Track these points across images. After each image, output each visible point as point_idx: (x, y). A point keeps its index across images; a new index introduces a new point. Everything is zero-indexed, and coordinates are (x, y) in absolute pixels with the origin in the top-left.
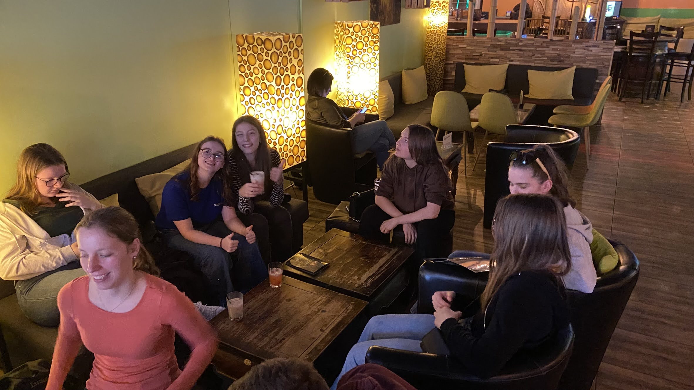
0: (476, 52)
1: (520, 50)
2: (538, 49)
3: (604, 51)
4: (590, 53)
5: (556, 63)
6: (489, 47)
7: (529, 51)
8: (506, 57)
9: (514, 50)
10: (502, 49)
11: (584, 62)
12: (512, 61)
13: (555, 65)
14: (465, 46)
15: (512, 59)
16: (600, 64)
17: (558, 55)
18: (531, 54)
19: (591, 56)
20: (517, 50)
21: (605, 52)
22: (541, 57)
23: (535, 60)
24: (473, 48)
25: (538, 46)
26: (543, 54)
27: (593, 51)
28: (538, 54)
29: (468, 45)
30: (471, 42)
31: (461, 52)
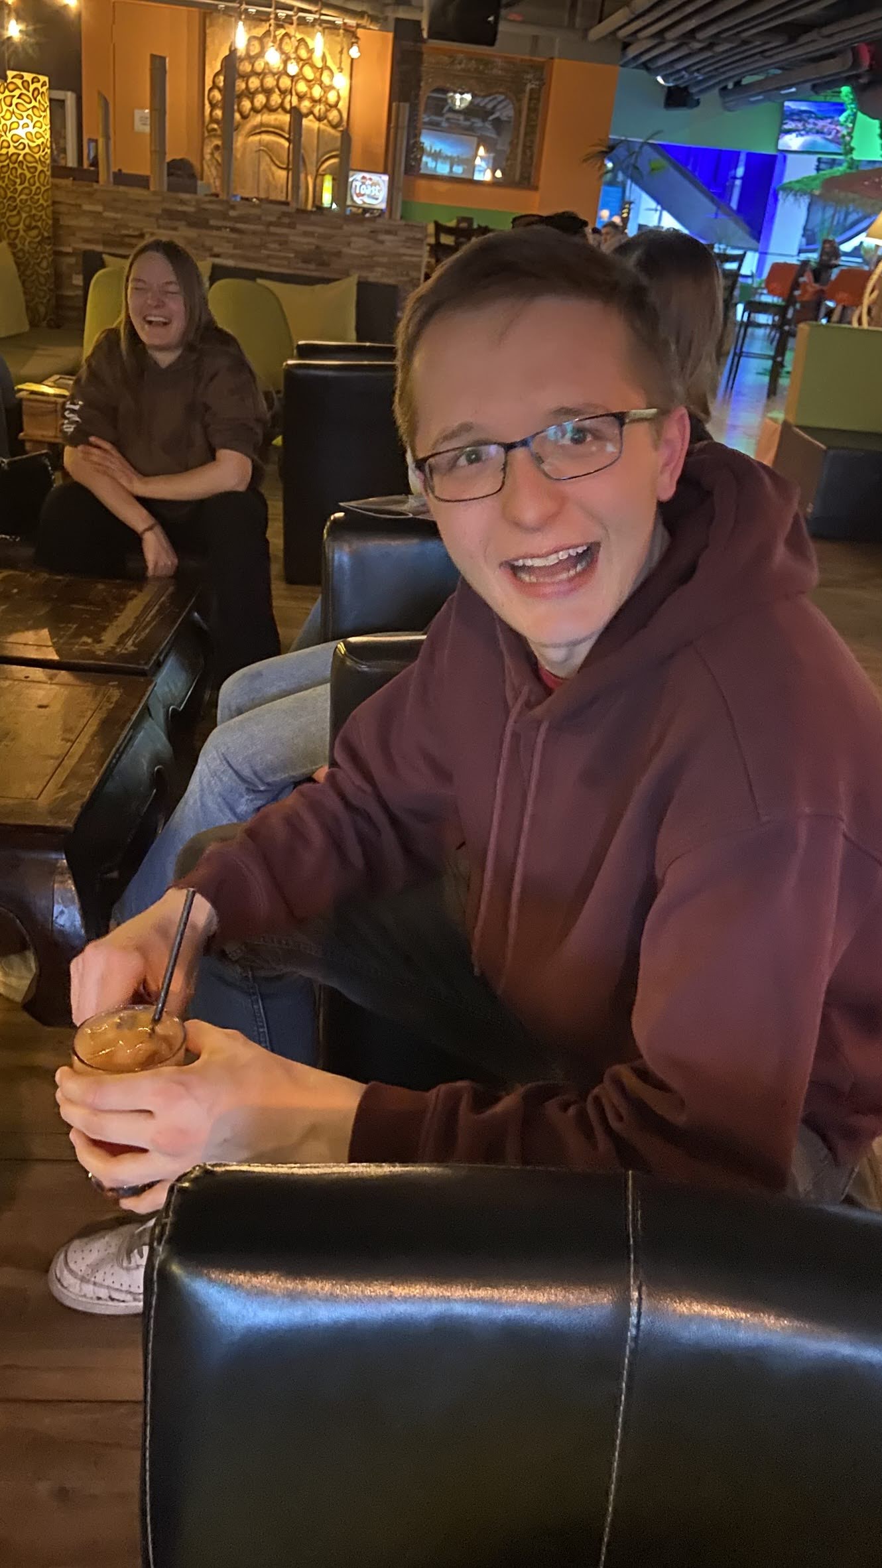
0: (127, 227)
1: (233, 230)
2: (273, 229)
3: (408, 244)
4: (380, 248)
5: (312, 266)
6: (158, 217)
7: (254, 233)
8: (203, 246)
9: (219, 228)
10: (191, 225)
11: (370, 267)
12: (217, 256)
13: (312, 270)
14: (99, 208)
15: (216, 250)
16: (402, 275)
17: (318, 247)
18: (257, 241)
19: (384, 254)
20: (226, 228)
21: (409, 247)
22: (280, 251)
23: (269, 257)
24: (119, 216)
25: (270, 224)
26: (284, 243)
27: (388, 244)
28: (275, 242)
29: (107, 207)
30: (115, 200)
31: (91, 225)
